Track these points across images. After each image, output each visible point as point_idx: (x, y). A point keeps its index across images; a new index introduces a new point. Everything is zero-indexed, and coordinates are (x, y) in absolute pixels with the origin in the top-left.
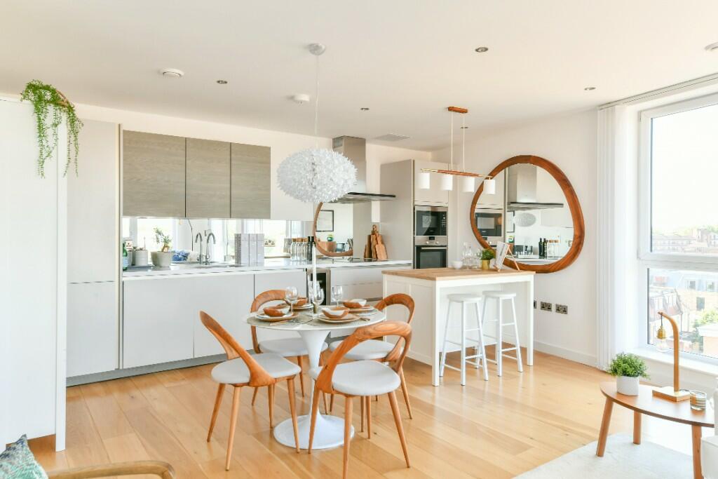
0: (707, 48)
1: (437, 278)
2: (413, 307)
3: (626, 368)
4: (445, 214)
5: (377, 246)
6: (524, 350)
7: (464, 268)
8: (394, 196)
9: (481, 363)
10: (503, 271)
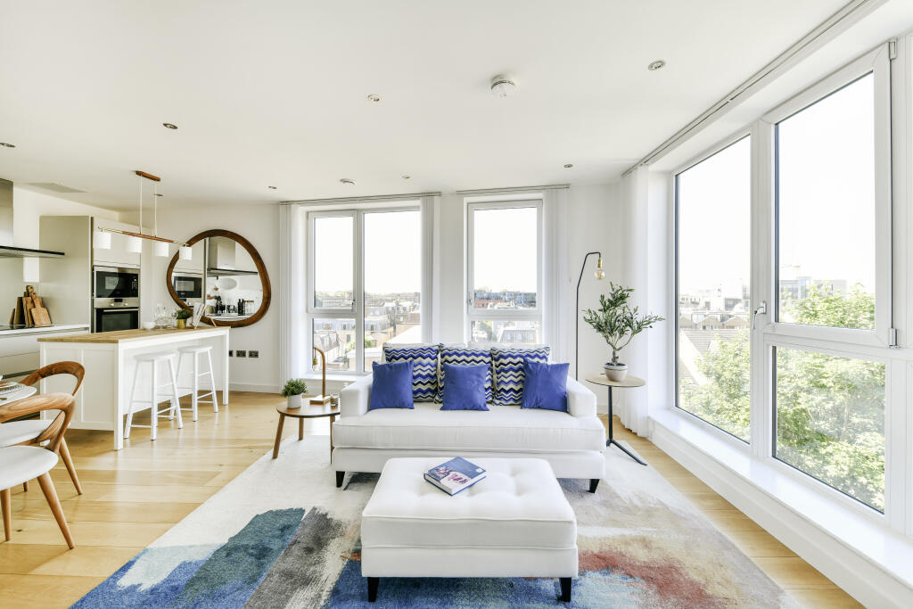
0: (341, 180)
1: (120, 341)
2: (83, 374)
3: (294, 389)
4: (136, 276)
5: (33, 311)
6: (220, 393)
7: (157, 328)
8: (63, 254)
9: (175, 414)
10: (199, 328)
